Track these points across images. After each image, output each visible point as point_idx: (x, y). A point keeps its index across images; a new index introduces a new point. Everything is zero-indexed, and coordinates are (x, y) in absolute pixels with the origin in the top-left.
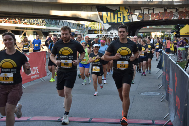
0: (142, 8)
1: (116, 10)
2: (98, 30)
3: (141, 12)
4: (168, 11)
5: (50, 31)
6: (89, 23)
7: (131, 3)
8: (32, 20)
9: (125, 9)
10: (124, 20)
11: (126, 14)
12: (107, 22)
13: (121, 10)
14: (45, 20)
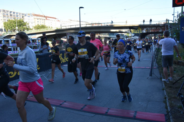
0: (147, 27)
1: (137, 28)
2: (130, 36)
3: (146, 29)
4: (158, 28)
5: (111, 37)
6: (126, 34)
7: (143, 26)
8: (104, 34)
9: (140, 28)
10: (140, 32)
11: (140, 30)
12: (133, 33)
13: (139, 28)
14: (109, 33)
